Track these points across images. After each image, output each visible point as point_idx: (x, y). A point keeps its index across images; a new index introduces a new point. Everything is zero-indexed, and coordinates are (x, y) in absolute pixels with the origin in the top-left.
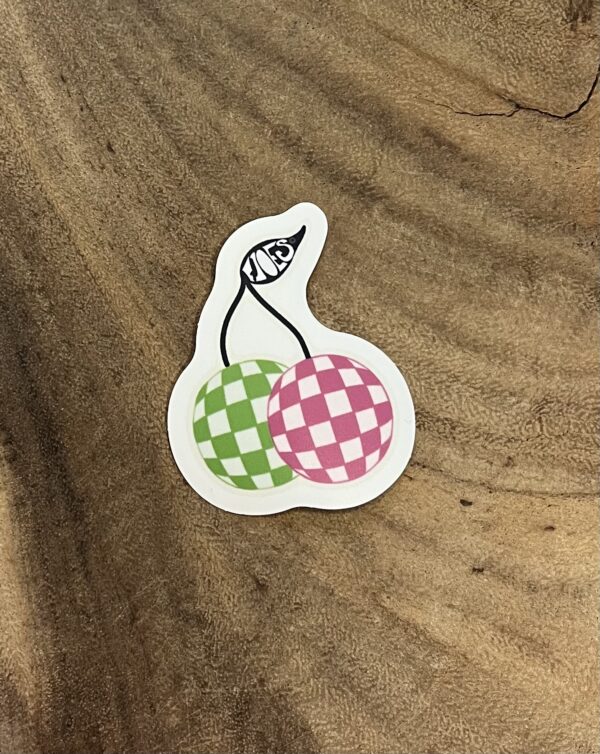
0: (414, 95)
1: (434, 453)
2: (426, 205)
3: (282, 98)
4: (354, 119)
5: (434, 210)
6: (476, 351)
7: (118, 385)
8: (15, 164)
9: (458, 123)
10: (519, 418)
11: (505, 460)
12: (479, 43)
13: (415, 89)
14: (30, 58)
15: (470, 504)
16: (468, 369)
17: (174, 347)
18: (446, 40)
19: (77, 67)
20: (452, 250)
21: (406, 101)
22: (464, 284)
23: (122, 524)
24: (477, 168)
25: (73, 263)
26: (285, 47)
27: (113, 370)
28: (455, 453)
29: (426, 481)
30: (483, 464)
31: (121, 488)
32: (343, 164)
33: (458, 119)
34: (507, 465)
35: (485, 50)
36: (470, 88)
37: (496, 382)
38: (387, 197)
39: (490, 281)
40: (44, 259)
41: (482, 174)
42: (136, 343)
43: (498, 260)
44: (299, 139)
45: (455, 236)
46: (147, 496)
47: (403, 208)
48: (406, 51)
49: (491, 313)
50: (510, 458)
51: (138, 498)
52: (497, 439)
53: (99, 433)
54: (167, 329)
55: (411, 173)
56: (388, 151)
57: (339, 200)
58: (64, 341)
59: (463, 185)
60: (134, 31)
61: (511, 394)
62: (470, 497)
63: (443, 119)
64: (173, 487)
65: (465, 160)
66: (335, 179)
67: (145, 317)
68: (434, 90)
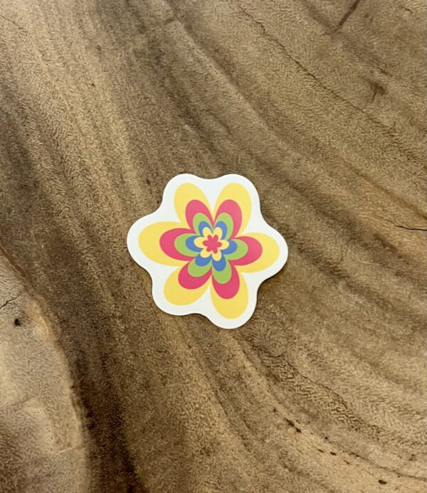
0: (371, 212)
1: (365, 448)
2: (373, 284)
3: (287, 206)
4: (332, 224)
5: (378, 288)
6: (397, 383)
7: (164, 384)
8: (112, 234)
9: (397, 233)
10: (421, 429)
11: (410, 457)
12: (415, 183)
13: (372, 209)
14: (128, 167)
15: (385, 483)
16: (391, 394)
17: (202, 363)
18: (394, 179)
19: (158, 175)
20: (387, 315)
21: (365, 216)
22: (393, 338)
23: (158, 477)
24: (407, 263)
25: (143, 302)
26: (291, 174)
27: (161, 375)
28: (378, 448)
29: (357, 465)
30: (395, 458)
31: (159, 452)
32: (322, 253)
33: (398, 230)
34: (411, 460)
35: (418, 188)
36: (407, 211)
37: (408, 404)
38: (349, 277)
39: (410, 338)
40: (124, 297)
41: (410, 268)
42: (178, 358)
43: (416, 325)
44: (295, 234)
45: (390, 306)
46: (176, 460)
47: (358, 285)
48: (368, 183)
49: (409, 359)
50: (413, 455)
51: (170, 460)
52: (406, 442)
53: (148, 415)
54: (199, 351)
55: (365, 262)
56: (352, 247)
57: (317, 276)
58: (132, 353)
59: (398, 274)
60: (197, 156)
61: (418, 413)
62: (385, 478)
63: (388, 229)
64: (193, 455)
65: (400, 257)
66: (316, 262)
67: (186, 341)
68: (384, 210)
